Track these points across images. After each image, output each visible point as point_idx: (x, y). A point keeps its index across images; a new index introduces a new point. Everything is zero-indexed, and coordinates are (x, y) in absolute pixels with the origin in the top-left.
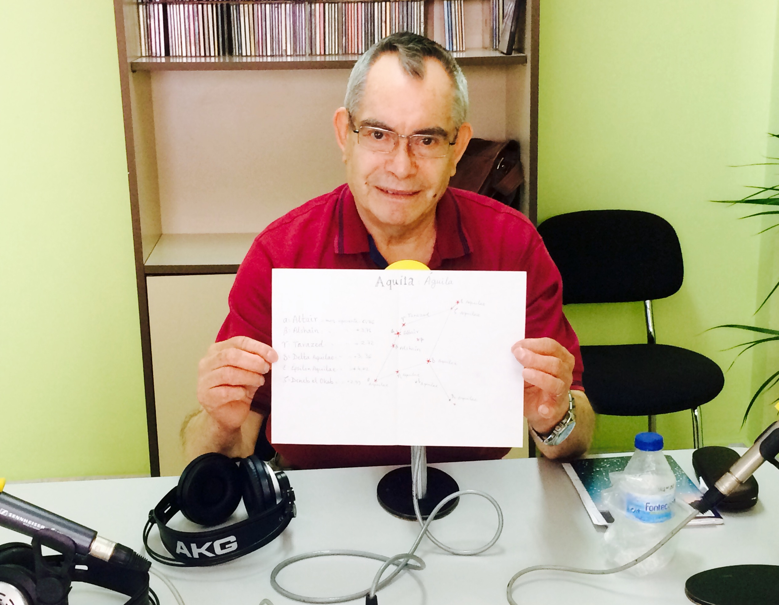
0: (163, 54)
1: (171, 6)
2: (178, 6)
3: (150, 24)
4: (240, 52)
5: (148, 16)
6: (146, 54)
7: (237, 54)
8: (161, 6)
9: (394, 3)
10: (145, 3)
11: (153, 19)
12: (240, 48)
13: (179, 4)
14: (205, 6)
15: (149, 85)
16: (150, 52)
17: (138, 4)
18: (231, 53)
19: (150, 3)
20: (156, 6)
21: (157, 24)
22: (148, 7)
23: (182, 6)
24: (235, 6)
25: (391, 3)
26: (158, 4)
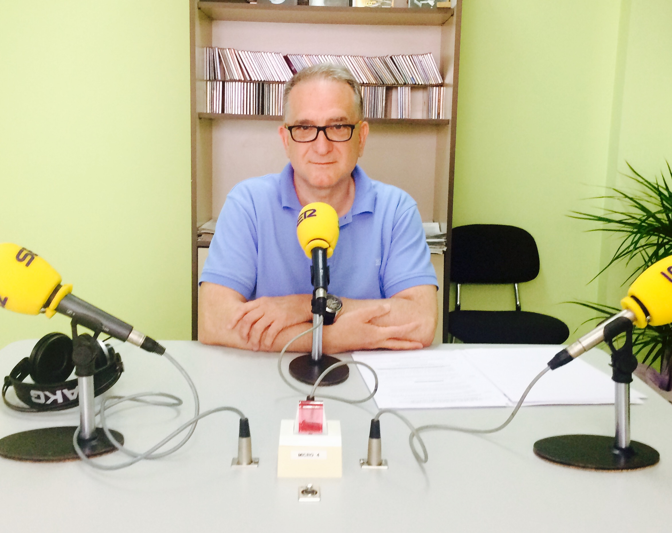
0: (220, 112)
1: (228, 83)
2: (232, 83)
3: (213, 93)
4: (269, 113)
5: (212, 89)
6: (210, 111)
7: (267, 114)
8: (221, 83)
9: (367, 87)
10: (211, 81)
11: (216, 90)
12: (269, 110)
13: (233, 82)
14: (249, 84)
15: (211, 132)
16: (212, 111)
17: (207, 81)
18: (263, 113)
19: (214, 81)
20: (218, 83)
21: (218, 94)
22: (213, 82)
23: (234, 83)
24: (267, 85)
25: (365, 87)
26: (220, 81)
